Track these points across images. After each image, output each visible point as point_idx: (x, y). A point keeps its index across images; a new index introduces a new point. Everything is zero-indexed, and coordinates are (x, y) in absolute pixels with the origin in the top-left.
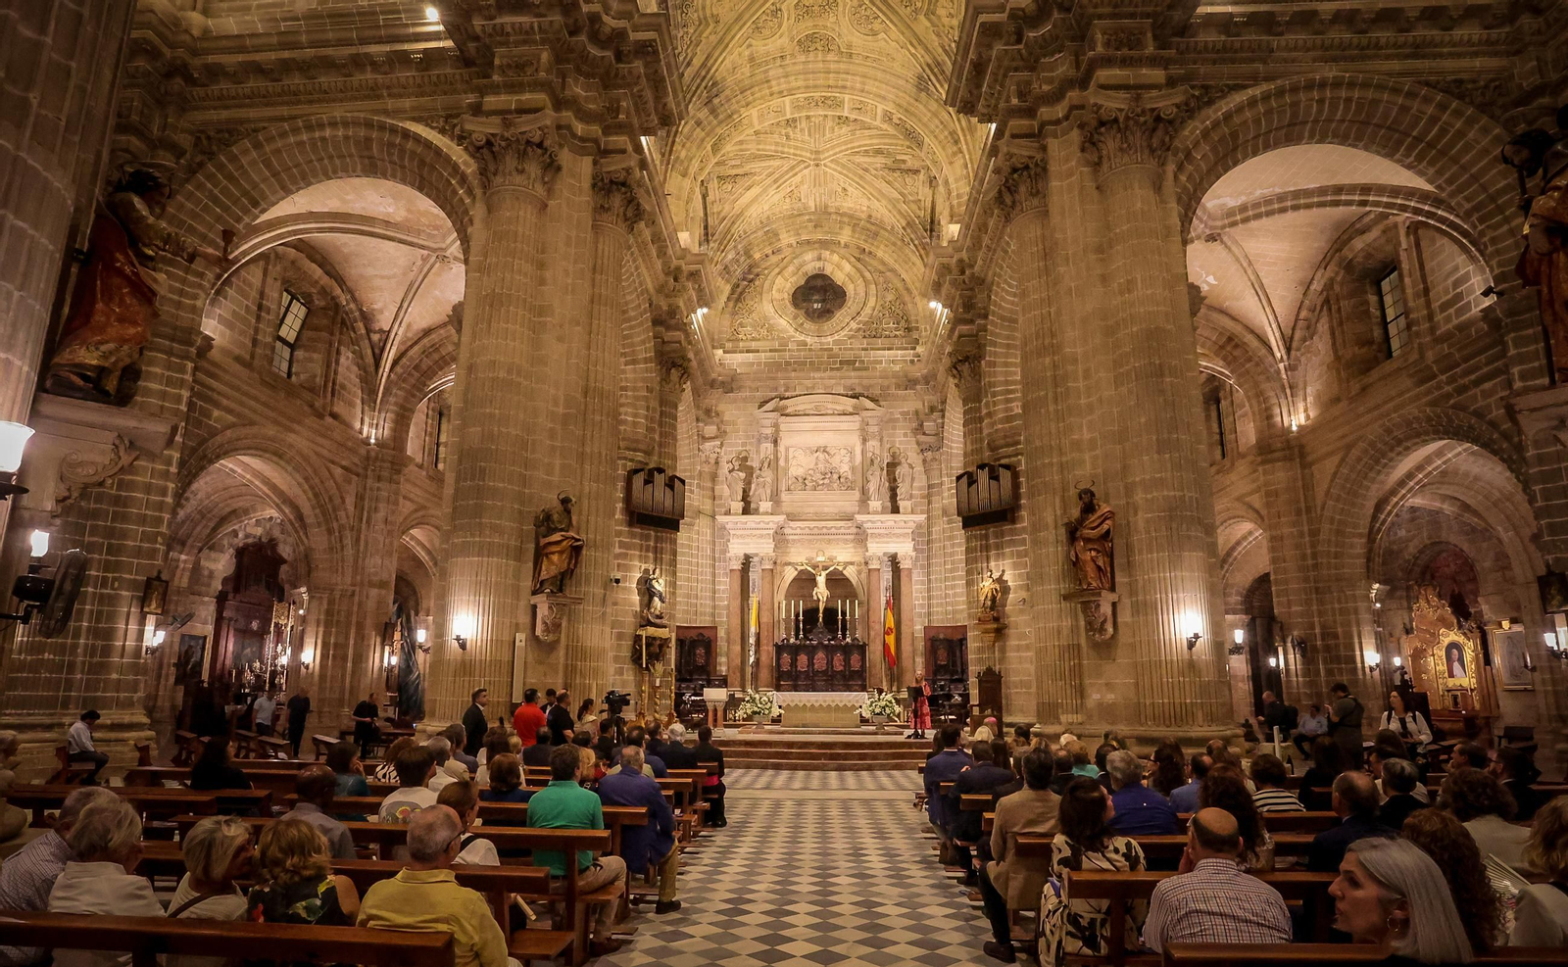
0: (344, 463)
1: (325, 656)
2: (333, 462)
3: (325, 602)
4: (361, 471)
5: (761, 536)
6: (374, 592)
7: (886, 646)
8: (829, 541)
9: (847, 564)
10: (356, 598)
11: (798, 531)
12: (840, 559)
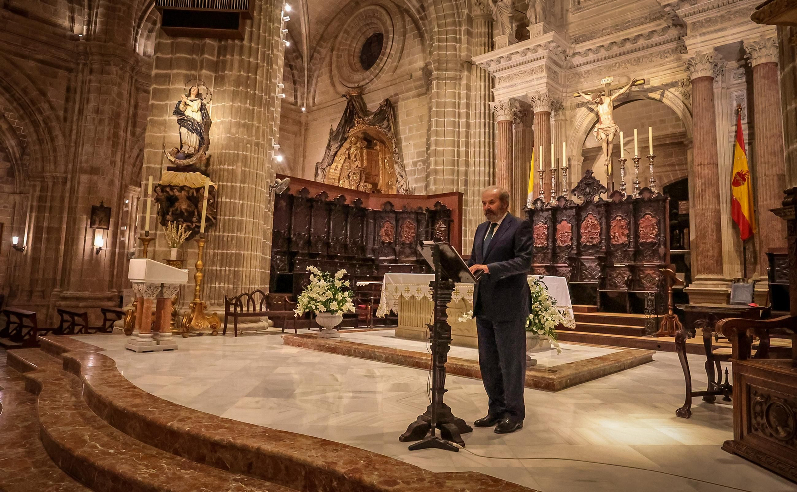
0: (40, 57)
1: (37, 239)
2: (24, 57)
3: (38, 189)
4: (72, 66)
5: (532, 71)
6: (84, 178)
7: (735, 205)
8: (638, 61)
9: (664, 88)
10: (68, 186)
11: (591, 57)
12: (655, 82)
